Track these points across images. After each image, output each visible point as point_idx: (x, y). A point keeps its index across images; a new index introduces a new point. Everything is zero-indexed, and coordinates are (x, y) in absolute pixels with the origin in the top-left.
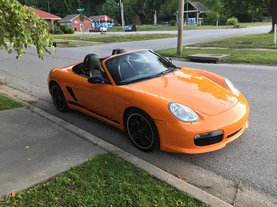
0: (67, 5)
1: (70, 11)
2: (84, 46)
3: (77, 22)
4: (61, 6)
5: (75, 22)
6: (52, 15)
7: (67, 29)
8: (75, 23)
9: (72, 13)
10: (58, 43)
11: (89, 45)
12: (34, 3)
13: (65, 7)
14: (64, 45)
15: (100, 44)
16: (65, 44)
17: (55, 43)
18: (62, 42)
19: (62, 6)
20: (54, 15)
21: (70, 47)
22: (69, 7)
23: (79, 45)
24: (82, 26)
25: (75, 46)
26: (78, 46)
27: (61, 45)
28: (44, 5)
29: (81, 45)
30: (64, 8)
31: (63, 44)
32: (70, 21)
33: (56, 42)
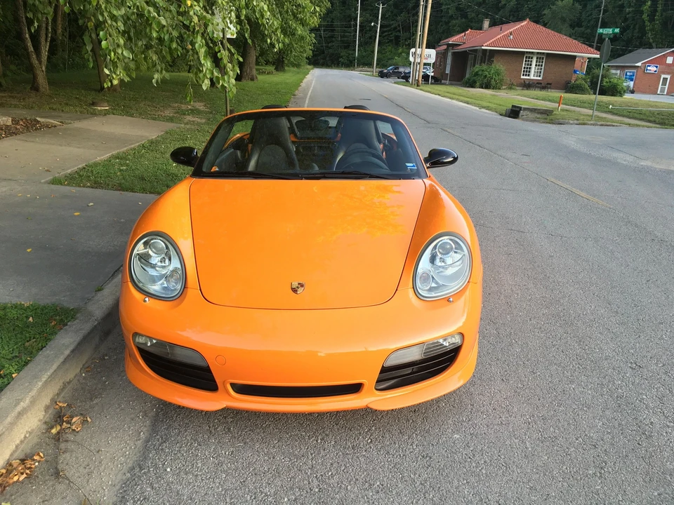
0: (647, 23)
1: (651, 40)
2: (584, 124)
3: (655, 69)
4: (632, 27)
5: (649, 68)
6: (583, 45)
7: (607, 82)
8: (648, 71)
9: (654, 45)
10: (525, 109)
11: (602, 125)
12: (564, 15)
13: (642, 28)
14: (539, 116)
15: (638, 126)
16: (543, 115)
17: (518, 109)
18: (535, 109)
19: (634, 28)
20: (586, 47)
21: (550, 123)
22: (652, 30)
23: (571, 122)
24: (665, 79)
25: (561, 121)
26: (568, 123)
27: (531, 115)
28: (589, 21)
29: (578, 122)
30: (637, 31)
31: (538, 113)
32: (637, 65)
33: (523, 106)
